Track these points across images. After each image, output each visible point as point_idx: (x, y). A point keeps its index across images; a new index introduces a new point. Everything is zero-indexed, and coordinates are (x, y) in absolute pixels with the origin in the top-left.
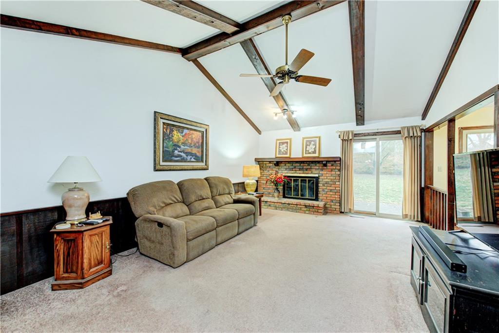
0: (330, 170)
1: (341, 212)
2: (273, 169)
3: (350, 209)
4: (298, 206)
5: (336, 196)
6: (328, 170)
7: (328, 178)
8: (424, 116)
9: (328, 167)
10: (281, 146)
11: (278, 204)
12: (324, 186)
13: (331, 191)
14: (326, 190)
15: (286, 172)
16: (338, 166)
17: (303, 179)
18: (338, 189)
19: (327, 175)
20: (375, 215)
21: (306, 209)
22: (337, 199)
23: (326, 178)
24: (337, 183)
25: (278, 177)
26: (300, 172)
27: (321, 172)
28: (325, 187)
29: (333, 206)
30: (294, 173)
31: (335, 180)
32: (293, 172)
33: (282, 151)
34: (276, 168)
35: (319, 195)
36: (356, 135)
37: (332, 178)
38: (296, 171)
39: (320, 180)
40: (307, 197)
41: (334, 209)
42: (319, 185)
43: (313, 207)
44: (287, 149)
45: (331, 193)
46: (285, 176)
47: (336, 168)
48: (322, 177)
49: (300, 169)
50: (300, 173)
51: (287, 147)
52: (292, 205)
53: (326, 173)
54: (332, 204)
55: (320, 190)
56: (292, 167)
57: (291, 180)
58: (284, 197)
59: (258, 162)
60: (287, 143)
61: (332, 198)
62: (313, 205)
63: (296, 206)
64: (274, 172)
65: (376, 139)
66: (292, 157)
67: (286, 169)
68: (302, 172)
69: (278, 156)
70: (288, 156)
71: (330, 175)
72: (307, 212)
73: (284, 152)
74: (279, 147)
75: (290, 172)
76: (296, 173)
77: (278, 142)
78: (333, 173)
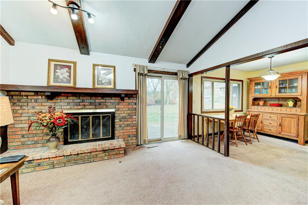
0: (127, 104)
1: (138, 145)
2: (44, 104)
3: (145, 140)
4: (92, 154)
5: (133, 131)
6: (125, 104)
7: (125, 112)
8: (188, 65)
9: (125, 101)
10: (57, 71)
11: (58, 158)
12: (121, 121)
13: (127, 126)
14: (123, 126)
15: (68, 107)
16: (135, 100)
17: (96, 116)
18: (135, 122)
19: (124, 109)
20: (161, 140)
21: (103, 155)
22: (134, 133)
23: (122, 112)
24: (134, 117)
25: (55, 117)
26: (91, 107)
27: (117, 106)
28: (122, 123)
29: (130, 141)
30: (82, 109)
31: (132, 114)
32: (79, 107)
33: (61, 77)
34: (50, 103)
35: (116, 132)
36: (150, 71)
37: (129, 112)
38: (85, 105)
39: (116, 115)
40: (101, 137)
41: (131, 144)
42: (116, 121)
43: (113, 149)
44: (70, 76)
45: (128, 128)
46: (67, 114)
47: (132, 102)
48: (119, 112)
49: (91, 104)
50: (90, 109)
51: (70, 73)
52: (83, 155)
53: (123, 107)
54: (130, 139)
55: (116, 126)
56: (79, 101)
57: (77, 118)
58: (66, 143)
59: (7, 91)
60: (69, 67)
61: (129, 133)
62: (113, 148)
63: (89, 154)
64: (47, 108)
65: (161, 77)
66: (78, 86)
67: (68, 104)
68: (94, 107)
69: (52, 83)
70: (71, 85)
71: (127, 109)
72: (106, 158)
73: (65, 80)
74: (55, 72)
75: (75, 107)
76: (85, 108)
77: (53, 63)
78: (130, 106)
